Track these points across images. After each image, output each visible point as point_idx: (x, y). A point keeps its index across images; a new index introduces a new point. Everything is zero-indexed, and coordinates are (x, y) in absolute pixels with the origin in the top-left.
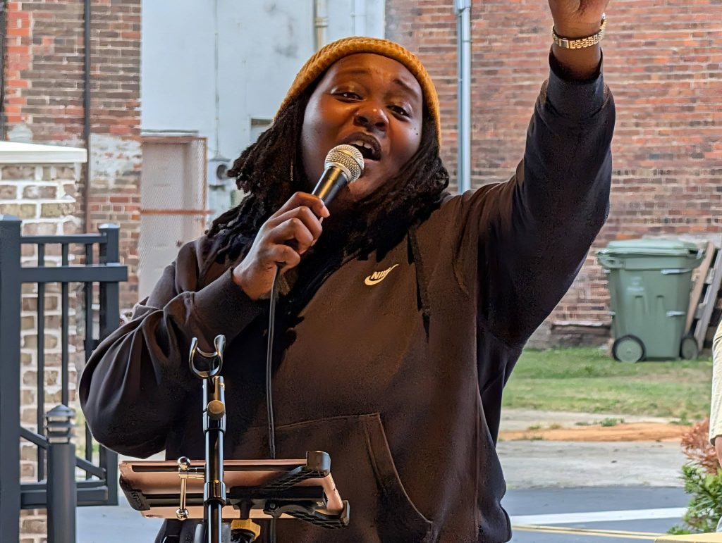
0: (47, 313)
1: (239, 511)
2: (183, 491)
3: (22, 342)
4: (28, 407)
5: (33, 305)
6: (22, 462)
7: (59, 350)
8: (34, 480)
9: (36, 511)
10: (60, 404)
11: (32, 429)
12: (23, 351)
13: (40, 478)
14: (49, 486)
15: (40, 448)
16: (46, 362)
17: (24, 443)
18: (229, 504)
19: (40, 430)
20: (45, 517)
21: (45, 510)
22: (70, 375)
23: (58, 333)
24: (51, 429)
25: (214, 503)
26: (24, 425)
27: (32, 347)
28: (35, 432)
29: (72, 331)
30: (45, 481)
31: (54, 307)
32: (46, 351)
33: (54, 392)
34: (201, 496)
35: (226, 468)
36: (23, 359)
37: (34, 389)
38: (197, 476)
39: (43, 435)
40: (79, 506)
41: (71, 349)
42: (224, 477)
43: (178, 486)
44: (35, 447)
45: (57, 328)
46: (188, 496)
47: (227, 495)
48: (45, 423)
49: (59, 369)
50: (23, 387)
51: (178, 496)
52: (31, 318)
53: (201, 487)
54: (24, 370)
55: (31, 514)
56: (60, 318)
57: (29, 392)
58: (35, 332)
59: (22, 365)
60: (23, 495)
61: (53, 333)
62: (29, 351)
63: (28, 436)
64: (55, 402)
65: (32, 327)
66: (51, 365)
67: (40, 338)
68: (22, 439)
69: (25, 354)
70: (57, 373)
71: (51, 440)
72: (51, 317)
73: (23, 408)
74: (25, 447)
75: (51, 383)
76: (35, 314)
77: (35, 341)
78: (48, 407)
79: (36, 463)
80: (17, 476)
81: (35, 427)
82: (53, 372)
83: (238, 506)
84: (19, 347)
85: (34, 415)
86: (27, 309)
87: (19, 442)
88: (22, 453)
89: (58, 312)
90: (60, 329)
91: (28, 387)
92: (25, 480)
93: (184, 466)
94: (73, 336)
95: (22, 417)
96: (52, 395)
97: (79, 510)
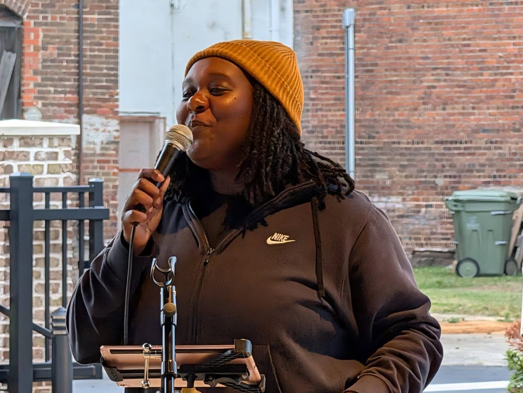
0: (52, 242)
1: (186, 382)
2: (146, 368)
3: (34, 263)
4: (38, 309)
5: (42, 236)
6: (34, 348)
7: (60, 268)
8: (42, 361)
9: (44, 383)
10: (61, 307)
11: (41, 325)
12: (34, 269)
13: (47, 359)
14: (54, 365)
15: (47, 338)
16: (51, 277)
17: (35, 335)
18: (179, 377)
19: (47, 326)
20: (50, 387)
21: (51, 382)
22: (68, 286)
23: (59, 256)
24: (54, 325)
25: (169, 376)
26: (35, 322)
27: (41, 266)
28: (43, 327)
29: (69, 255)
30: (50, 362)
31: (57, 238)
32: (51, 269)
33: (57, 298)
34: (159, 371)
35: (177, 351)
36: (34, 274)
37: (43, 296)
38: (156, 357)
39: (49, 329)
40: (74, 379)
41: (69, 268)
42: (176, 358)
43: (143, 364)
44: (44, 337)
45: (58, 252)
46: (150, 371)
47: (178, 370)
48: (51, 321)
49: (60, 282)
50: (35, 295)
51: (143, 371)
52: (40, 246)
53: (160, 365)
54: (35, 282)
55: (41, 385)
56: (61, 245)
57: (39, 298)
58: (43, 256)
59: (34, 279)
60: (35, 372)
61: (56, 256)
62: (39, 269)
63: (38, 329)
64: (58, 305)
65: (41, 252)
66: (55, 279)
67: (47, 260)
68: (34, 331)
69: (36, 272)
70: (58, 284)
71: (55, 332)
72: (55, 245)
73: (35, 309)
74: (36, 337)
75: (55, 292)
76: (43, 243)
77: (43, 263)
78: (52, 309)
79: (44, 349)
80: (31, 358)
81: (44, 323)
82: (56, 284)
83: (186, 378)
84: (32, 266)
85: (43, 314)
86: (37, 239)
87: (31, 334)
88: (34, 342)
89: (60, 241)
90: (61, 253)
91: (38, 295)
92: (35, 361)
93: (147, 350)
94: (70, 258)
95: (34, 316)
96: (56, 300)
97: (74, 382)
